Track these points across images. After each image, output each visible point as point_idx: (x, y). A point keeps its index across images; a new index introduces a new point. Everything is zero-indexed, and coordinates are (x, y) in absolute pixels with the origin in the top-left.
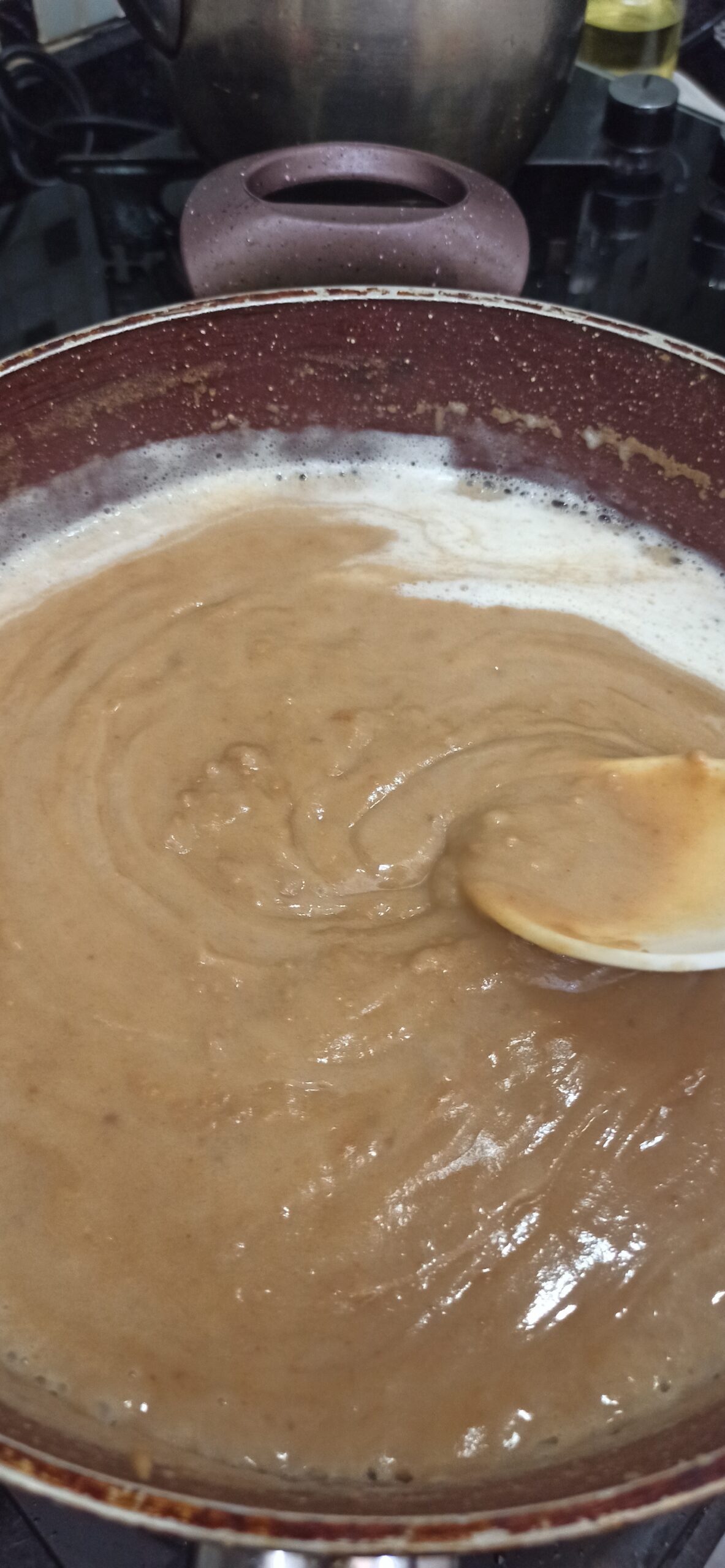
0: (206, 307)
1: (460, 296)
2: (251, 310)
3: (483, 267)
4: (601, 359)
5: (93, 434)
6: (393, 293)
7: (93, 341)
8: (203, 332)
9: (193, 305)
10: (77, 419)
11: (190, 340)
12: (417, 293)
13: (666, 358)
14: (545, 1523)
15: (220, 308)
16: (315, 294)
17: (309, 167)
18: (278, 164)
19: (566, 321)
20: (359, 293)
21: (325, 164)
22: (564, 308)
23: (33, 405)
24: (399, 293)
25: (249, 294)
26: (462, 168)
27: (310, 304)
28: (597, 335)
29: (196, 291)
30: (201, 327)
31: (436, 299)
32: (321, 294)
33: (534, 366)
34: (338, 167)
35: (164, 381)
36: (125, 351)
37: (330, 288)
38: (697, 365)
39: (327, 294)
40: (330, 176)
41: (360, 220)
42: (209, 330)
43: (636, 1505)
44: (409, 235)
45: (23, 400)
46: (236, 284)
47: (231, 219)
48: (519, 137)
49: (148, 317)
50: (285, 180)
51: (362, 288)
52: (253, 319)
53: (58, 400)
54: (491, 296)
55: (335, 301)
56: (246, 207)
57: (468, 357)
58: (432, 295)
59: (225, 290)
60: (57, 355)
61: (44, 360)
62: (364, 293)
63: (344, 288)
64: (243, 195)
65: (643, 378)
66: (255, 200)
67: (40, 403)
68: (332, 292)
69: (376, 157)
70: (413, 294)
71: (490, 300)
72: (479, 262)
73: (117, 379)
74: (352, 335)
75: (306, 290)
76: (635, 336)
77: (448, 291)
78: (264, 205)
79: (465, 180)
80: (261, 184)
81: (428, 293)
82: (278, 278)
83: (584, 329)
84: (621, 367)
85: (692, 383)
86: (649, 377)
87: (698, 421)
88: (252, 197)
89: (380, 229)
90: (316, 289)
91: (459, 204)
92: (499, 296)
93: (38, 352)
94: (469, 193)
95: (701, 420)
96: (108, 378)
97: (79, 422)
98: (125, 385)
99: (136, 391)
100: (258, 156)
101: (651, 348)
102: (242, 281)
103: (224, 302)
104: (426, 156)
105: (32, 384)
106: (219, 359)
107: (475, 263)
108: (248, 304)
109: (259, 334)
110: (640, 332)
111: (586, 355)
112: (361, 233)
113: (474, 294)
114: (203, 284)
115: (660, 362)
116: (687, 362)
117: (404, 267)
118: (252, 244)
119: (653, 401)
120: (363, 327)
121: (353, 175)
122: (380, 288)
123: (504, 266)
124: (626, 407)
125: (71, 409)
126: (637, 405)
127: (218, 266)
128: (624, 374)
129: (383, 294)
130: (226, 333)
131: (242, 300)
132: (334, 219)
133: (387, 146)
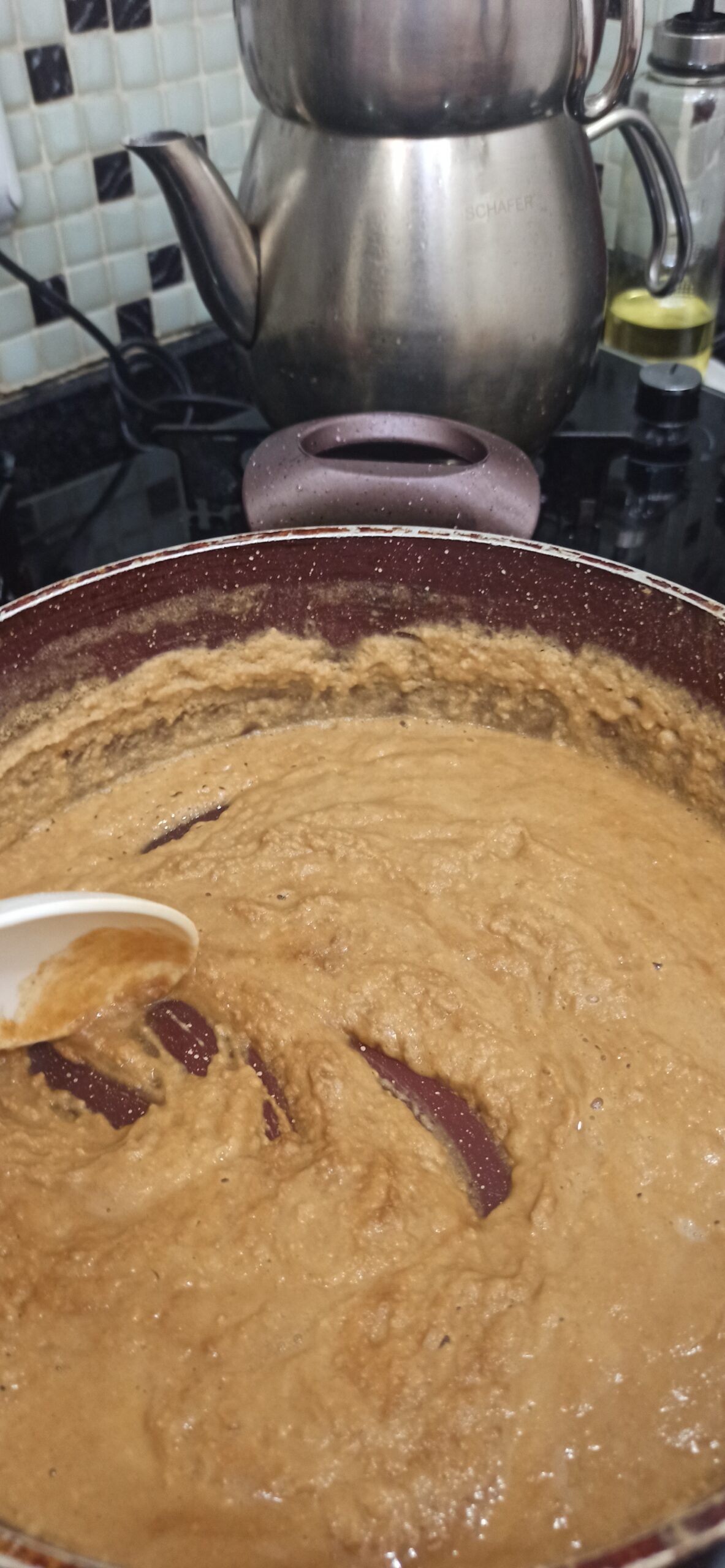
0: (255, 539)
1: (472, 536)
2: (291, 542)
3: (499, 514)
4: (591, 590)
5: (152, 640)
6: (415, 532)
7: (156, 563)
8: (251, 559)
9: (245, 537)
10: (139, 625)
11: (239, 565)
12: (435, 533)
13: (647, 591)
15: (267, 539)
16: (348, 530)
17: (358, 431)
18: (332, 428)
19: (562, 559)
20: (385, 531)
21: (371, 429)
22: (561, 548)
23: (102, 612)
24: (420, 532)
25: (292, 529)
26: (487, 434)
27: (343, 539)
28: (589, 571)
29: (253, 526)
30: (250, 555)
31: (451, 538)
32: (353, 531)
33: (536, 595)
34: (382, 431)
35: (216, 597)
36: (184, 571)
37: (361, 526)
38: (674, 598)
39: (358, 531)
40: (375, 439)
41: (391, 474)
44: (434, 486)
45: (93, 608)
46: (286, 522)
47: (285, 470)
48: (543, 413)
49: (205, 545)
50: (337, 442)
51: (388, 527)
52: (294, 549)
53: (123, 609)
54: (499, 537)
55: (364, 537)
56: (299, 461)
57: (479, 587)
58: (448, 535)
59: (276, 526)
60: (125, 572)
61: (113, 576)
62: (390, 531)
63: (373, 527)
64: (297, 451)
65: (629, 608)
66: (306, 456)
67: (107, 610)
68: (363, 530)
69: (414, 424)
70: (432, 534)
71: (497, 540)
72: (495, 509)
73: (176, 594)
74: (379, 566)
75: (340, 527)
76: (621, 572)
77: (462, 532)
78: (313, 460)
79: (487, 443)
80: (315, 443)
81: (444, 533)
82: (322, 518)
83: (578, 565)
84: (611, 598)
85: (671, 614)
86: (634, 607)
87: (677, 646)
88: (303, 453)
89: (409, 481)
90: (348, 527)
91: (479, 463)
92: (505, 537)
93: (110, 569)
94: (489, 454)
95: (680, 645)
96: (167, 593)
97: (141, 629)
98: (183, 599)
99: (191, 604)
100: (314, 421)
101: (636, 583)
102: (292, 519)
103: (271, 535)
104: (457, 424)
105: (102, 595)
106: (264, 581)
107: (491, 510)
108: (290, 537)
109: (300, 563)
110: (626, 569)
111: (580, 588)
112: (393, 484)
113: (485, 535)
114: (259, 521)
115: (643, 595)
116: (667, 595)
117: (430, 512)
118: (301, 490)
119: (639, 628)
120: (389, 559)
121: (394, 439)
122: (404, 527)
123: (517, 513)
124: (616, 632)
125: (134, 617)
126: (625, 632)
127: (272, 507)
128: (613, 604)
129: (406, 532)
130: (271, 560)
131: (286, 534)
132: (371, 472)
133: (424, 416)
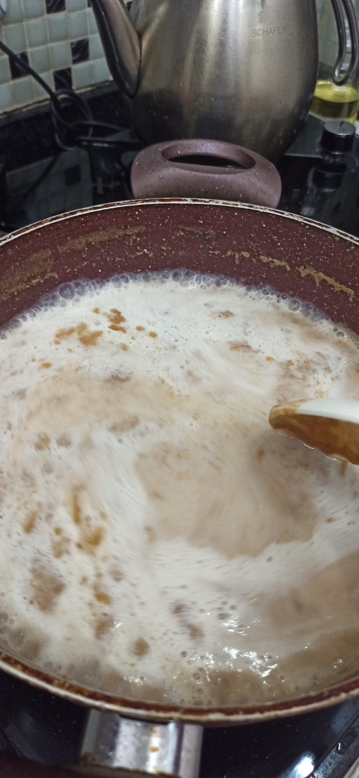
0: (139, 203)
1: (250, 206)
2: (158, 205)
3: (260, 196)
4: (309, 237)
5: (85, 253)
6: (220, 203)
7: (89, 213)
8: (137, 213)
9: (133, 201)
10: (79, 245)
11: (131, 216)
12: (231, 204)
13: (337, 239)
14: (241, 712)
15: (145, 203)
16: (187, 201)
17: (189, 149)
18: (176, 147)
19: (294, 220)
20: (205, 202)
21: (196, 148)
22: (294, 214)
23: (61, 238)
24: (223, 203)
25: (158, 199)
26: (255, 153)
27: (184, 205)
28: (308, 227)
29: (135, 196)
30: (136, 211)
31: (238, 207)
32: (189, 201)
33: (279, 238)
34: (202, 149)
35: (118, 232)
36: (103, 218)
37: (193, 199)
38: (351, 242)
39: (192, 201)
40: (198, 153)
41: (208, 172)
42: (139, 212)
43: (281, 709)
44: (229, 180)
45: (57, 235)
46: (153, 195)
47: (153, 167)
48: (281, 143)
49: (114, 205)
50: (178, 154)
51: (207, 200)
52: (159, 209)
53: (71, 236)
54: (263, 207)
55: (195, 204)
56: (160, 163)
57: (251, 232)
58: (237, 205)
59: (148, 196)
60: (73, 217)
61: (67, 219)
62: (208, 202)
63: (199, 199)
64: (159, 158)
65: (327, 246)
66: (164, 160)
67: (64, 237)
68: (194, 201)
69: (218, 147)
70: (229, 204)
71: (262, 209)
72: (259, 193)
73: (98, 230)
74: (201, 220)
75: (183, 199)
76: (324, 228)
77: (244, 204)
78: (168, 162)
79: (256, 159)
80: (168, 154)
81: (235, 204)
82: (171, 193)
83: (302, 224)
84: (317, 241)
85: (348, 250)
86: (329, 246)
87: (350, 266)
88: (163, 159)
89: (217, 176)
90: (187, 199)
91: (252, 168)
92: (266, 208)
93: (66, 215)
94: (257, 164)
95: (351, 266)
96: (94, 229)
97: (80, 247)
98: (101, 233)
99: (105, 235)
100: (167, 142)
101: (331, 234)
102: (156, 193)
103: (147, 201)
104: (239, 147)
105: (62, 229)
106: (142, 225)
107: (257, 193)
108: (157, 203)
109: (161, 216)
110: (326, 227)
111: (302, 235)
112: (209, 177)
113: (256, 206)
114: (139, 194)
115: (334, 240)
116: (347, 241)
117: (226, 193)
118: (161, 178)
119: (330, 257)
120: (206, 217)
121: (207, 153)
122: (215, 200)
123: (270, 196)
124: (319, 259)
125: (77, 241)
126: (324, 259)
127: (146, 186)
128: (318, 244)
129: (216, 203)
130: (146, 214)
131: (155, 201)
132: (197, 171)
133: (223, 142)
